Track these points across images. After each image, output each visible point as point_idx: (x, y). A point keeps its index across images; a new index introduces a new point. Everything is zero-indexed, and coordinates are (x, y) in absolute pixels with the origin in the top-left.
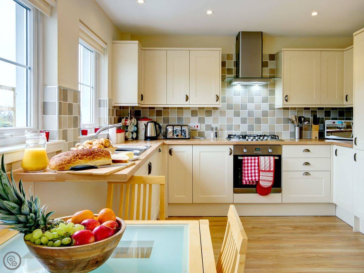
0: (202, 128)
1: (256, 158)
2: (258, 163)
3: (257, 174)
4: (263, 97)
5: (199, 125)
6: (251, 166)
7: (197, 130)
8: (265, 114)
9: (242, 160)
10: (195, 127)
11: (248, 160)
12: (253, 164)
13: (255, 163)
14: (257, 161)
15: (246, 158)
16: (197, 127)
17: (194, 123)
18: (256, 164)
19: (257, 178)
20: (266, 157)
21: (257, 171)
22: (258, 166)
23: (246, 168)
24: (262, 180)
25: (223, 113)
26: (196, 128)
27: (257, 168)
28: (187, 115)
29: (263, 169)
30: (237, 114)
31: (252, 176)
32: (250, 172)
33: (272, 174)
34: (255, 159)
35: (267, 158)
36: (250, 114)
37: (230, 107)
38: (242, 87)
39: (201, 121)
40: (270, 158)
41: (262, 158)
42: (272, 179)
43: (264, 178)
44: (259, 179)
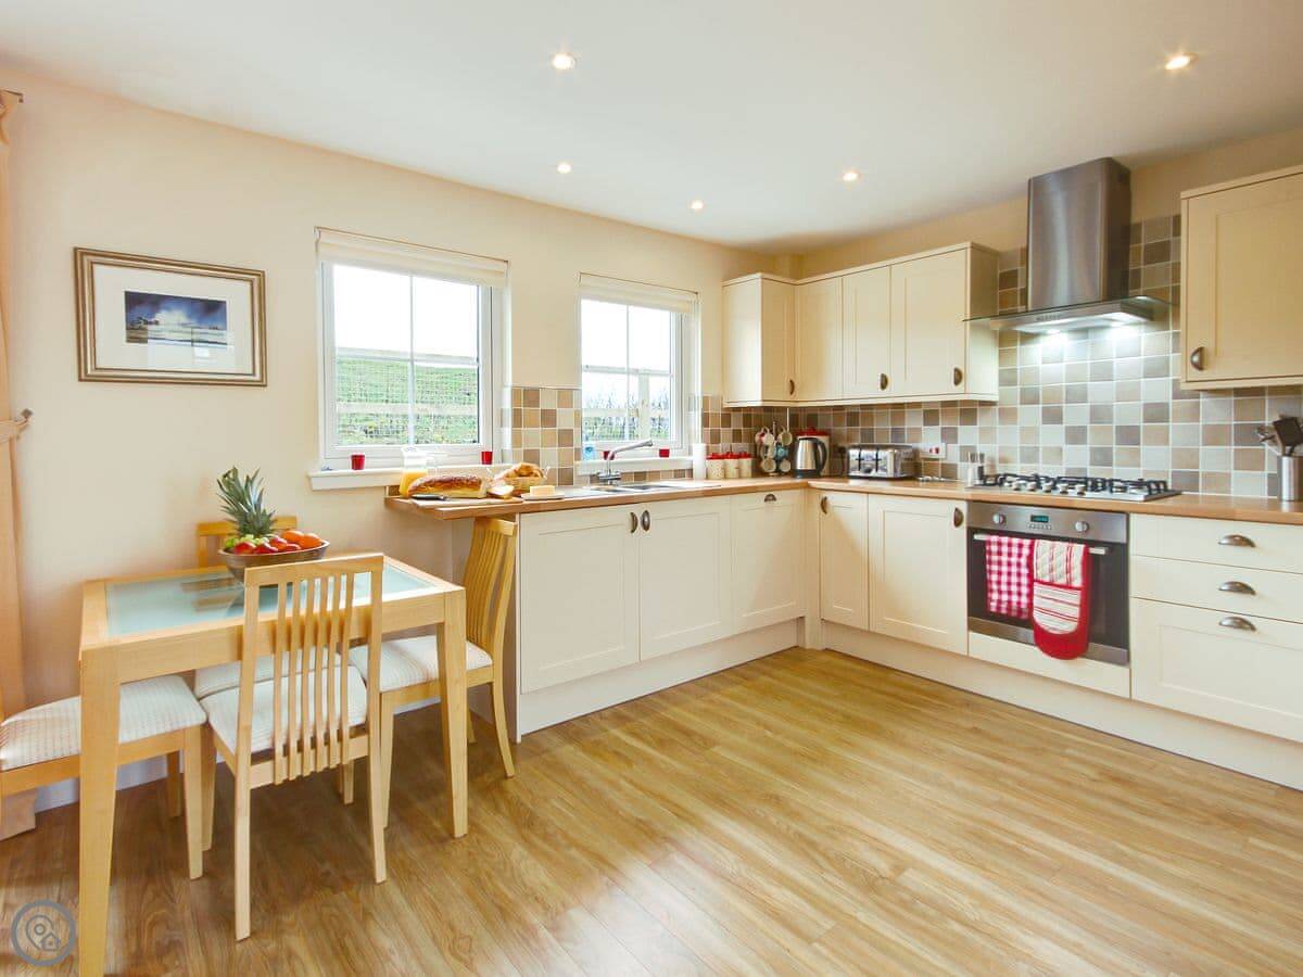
0: (951, 454)
1: (1027, 542)
2: (1030, 558)
3: (1025, 590)
4: (1146, 360)
5: (942, 446)
6: (1009, 564)
7: (937, 460)
8: (1156, 413)
9: (984, 543)
10: (931, 451)
11: (1000, 544)
12: (1014, 560)
13: (1020, 555)
14: (1026, 551)
15: (994, 538)
16: (937, 451)
17: (929, 441)
18: (1023, 561)
19: (1024, 600)
20: (1057, 543)
21: (1024, 580)
22: (1030, 566)
23: (995, 568)
24: (1044, 611)
25: (1007, 415)
26: (934, 455)
27: (1024, 571)
28: (913, 422)
29: (1047, 579)
30: (1053, 416)
31: (1010, 593)
32: (1004, 578)
33: (1075, 598)
34: (1020, 546)
35: (1061, 546)
36: (1099, 415)
37: (1030, 398)
38: (1072, 335)
39: (949, 436)
40: (1070, 550)
41: (1043, 546)
42: (1075, 612)
43: (1048, 604)
44: (1030, 605)
